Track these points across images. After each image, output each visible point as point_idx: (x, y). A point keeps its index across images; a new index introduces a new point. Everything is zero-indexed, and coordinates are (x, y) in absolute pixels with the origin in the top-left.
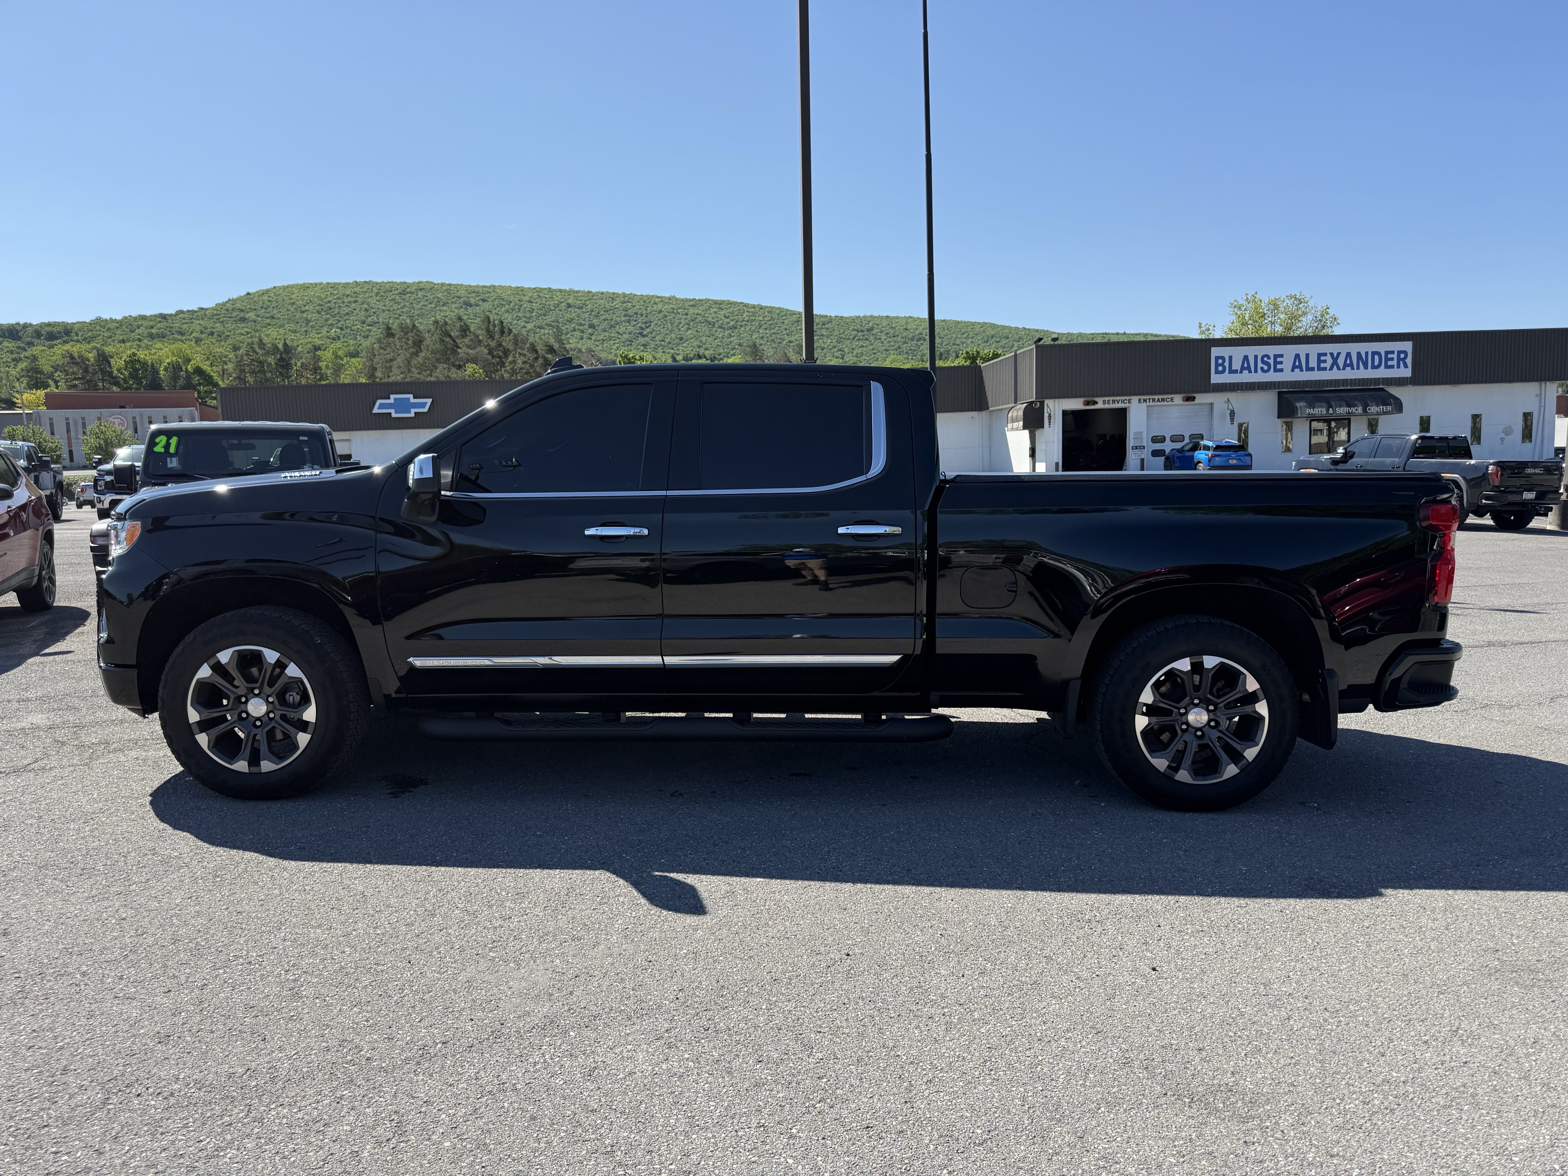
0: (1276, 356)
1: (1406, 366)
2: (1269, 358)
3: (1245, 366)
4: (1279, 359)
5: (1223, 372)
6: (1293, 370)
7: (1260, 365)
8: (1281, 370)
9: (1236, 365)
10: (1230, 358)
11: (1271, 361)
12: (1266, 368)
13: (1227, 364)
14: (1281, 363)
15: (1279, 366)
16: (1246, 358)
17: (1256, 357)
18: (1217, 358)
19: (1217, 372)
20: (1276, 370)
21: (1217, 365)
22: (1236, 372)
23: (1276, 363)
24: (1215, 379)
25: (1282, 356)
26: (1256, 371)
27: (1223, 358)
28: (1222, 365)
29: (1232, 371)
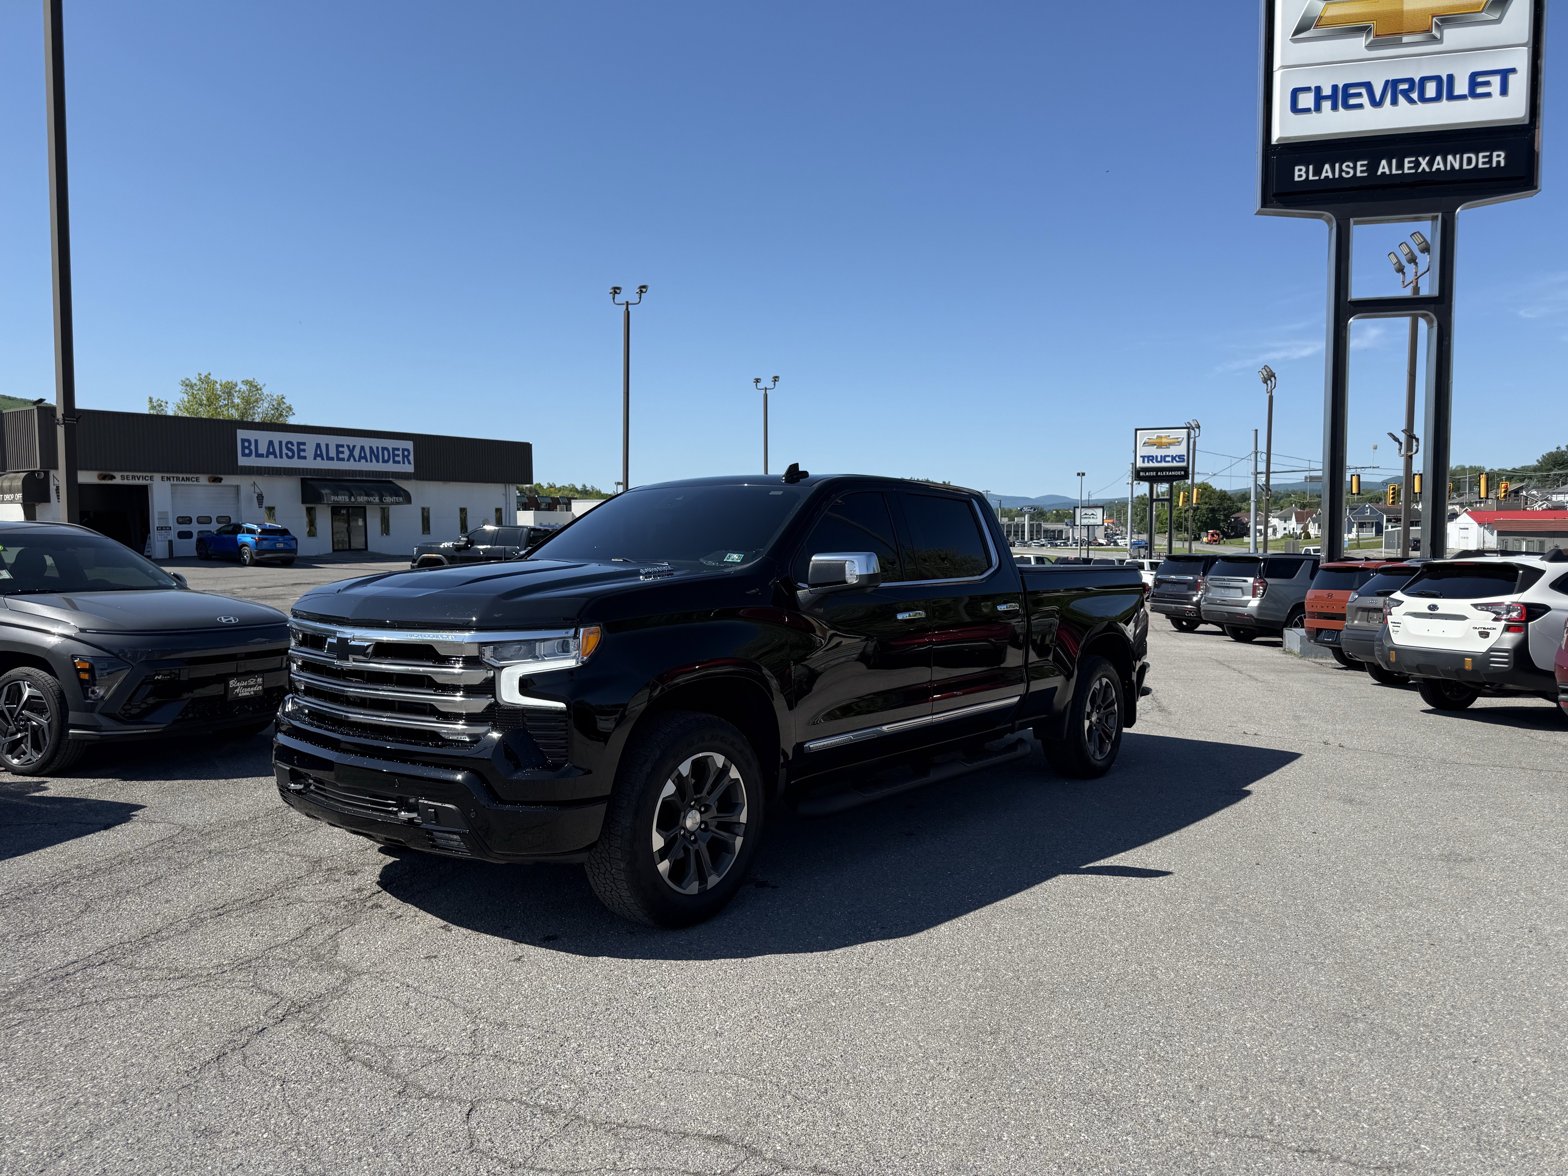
0: (299, 444)
1: (409, 463)
2: (293, 445)
3: (271, 452)
4: (302, 447)
5: (250, 455)
6: (315, 459)
7: (285, 451)
8: (305, 458)
9: (263, 450)
10: (256, 441)
11: (295, 448)
12: (290, 454)
13: (253, 447)
14: (304, 450)
15: (302, 454)
16: (271, 443)
17: (280, 443)
18: (243, 441)
19: (244, 455)
20: (300, 457)
21: (243, 448)
22: (262, 456)
23: (299, 450)
24: (242, 461)
25: (304, 444)
26: (281, 457)
27: (249, 441)
28: (249, 448)
29: (258, 455)
